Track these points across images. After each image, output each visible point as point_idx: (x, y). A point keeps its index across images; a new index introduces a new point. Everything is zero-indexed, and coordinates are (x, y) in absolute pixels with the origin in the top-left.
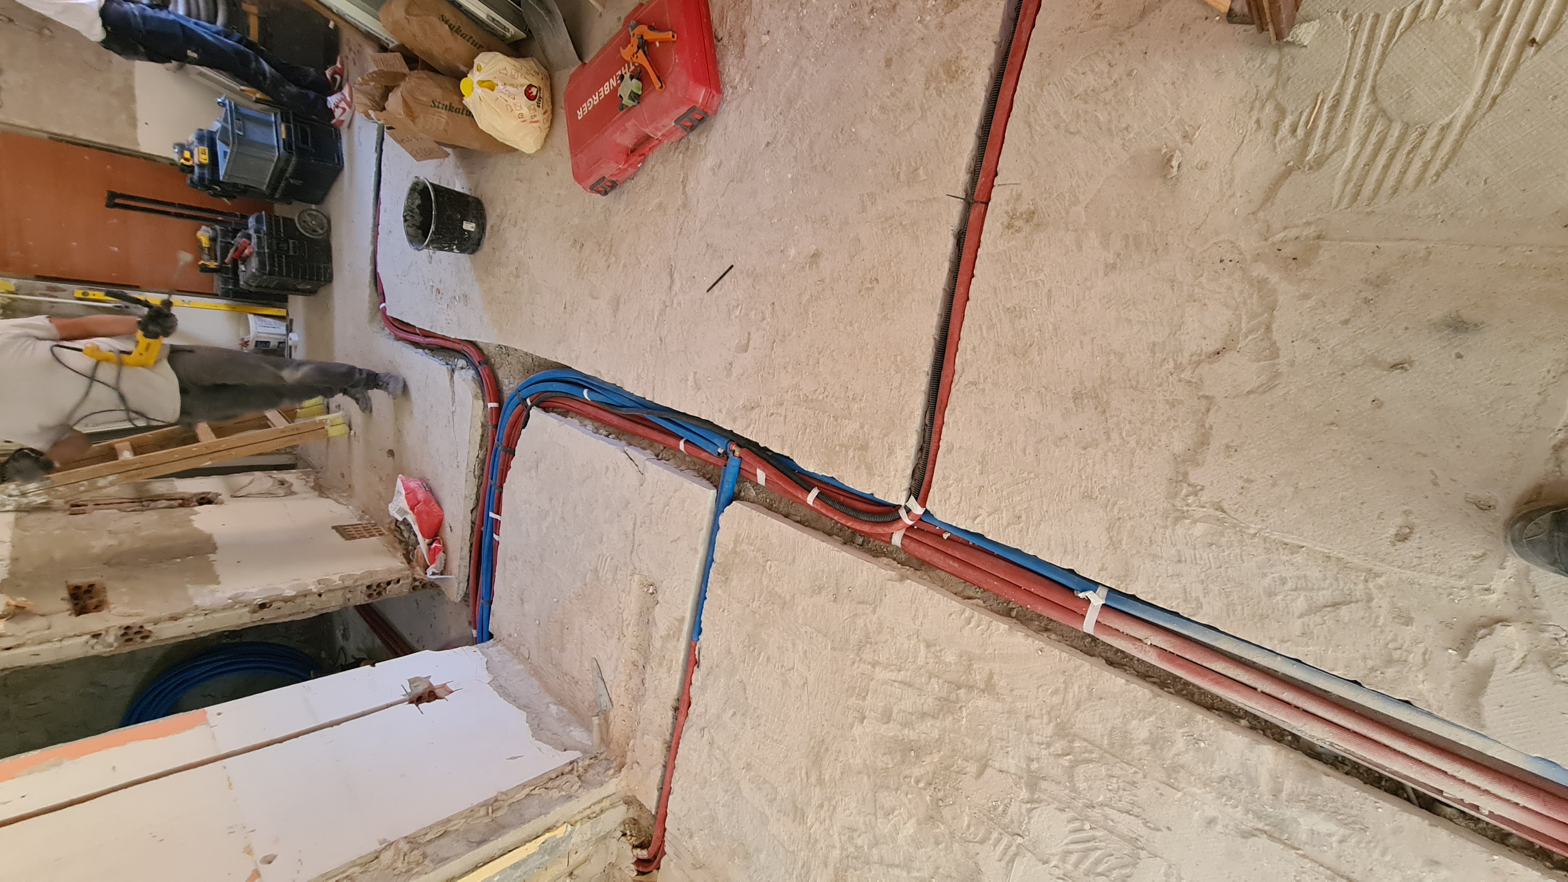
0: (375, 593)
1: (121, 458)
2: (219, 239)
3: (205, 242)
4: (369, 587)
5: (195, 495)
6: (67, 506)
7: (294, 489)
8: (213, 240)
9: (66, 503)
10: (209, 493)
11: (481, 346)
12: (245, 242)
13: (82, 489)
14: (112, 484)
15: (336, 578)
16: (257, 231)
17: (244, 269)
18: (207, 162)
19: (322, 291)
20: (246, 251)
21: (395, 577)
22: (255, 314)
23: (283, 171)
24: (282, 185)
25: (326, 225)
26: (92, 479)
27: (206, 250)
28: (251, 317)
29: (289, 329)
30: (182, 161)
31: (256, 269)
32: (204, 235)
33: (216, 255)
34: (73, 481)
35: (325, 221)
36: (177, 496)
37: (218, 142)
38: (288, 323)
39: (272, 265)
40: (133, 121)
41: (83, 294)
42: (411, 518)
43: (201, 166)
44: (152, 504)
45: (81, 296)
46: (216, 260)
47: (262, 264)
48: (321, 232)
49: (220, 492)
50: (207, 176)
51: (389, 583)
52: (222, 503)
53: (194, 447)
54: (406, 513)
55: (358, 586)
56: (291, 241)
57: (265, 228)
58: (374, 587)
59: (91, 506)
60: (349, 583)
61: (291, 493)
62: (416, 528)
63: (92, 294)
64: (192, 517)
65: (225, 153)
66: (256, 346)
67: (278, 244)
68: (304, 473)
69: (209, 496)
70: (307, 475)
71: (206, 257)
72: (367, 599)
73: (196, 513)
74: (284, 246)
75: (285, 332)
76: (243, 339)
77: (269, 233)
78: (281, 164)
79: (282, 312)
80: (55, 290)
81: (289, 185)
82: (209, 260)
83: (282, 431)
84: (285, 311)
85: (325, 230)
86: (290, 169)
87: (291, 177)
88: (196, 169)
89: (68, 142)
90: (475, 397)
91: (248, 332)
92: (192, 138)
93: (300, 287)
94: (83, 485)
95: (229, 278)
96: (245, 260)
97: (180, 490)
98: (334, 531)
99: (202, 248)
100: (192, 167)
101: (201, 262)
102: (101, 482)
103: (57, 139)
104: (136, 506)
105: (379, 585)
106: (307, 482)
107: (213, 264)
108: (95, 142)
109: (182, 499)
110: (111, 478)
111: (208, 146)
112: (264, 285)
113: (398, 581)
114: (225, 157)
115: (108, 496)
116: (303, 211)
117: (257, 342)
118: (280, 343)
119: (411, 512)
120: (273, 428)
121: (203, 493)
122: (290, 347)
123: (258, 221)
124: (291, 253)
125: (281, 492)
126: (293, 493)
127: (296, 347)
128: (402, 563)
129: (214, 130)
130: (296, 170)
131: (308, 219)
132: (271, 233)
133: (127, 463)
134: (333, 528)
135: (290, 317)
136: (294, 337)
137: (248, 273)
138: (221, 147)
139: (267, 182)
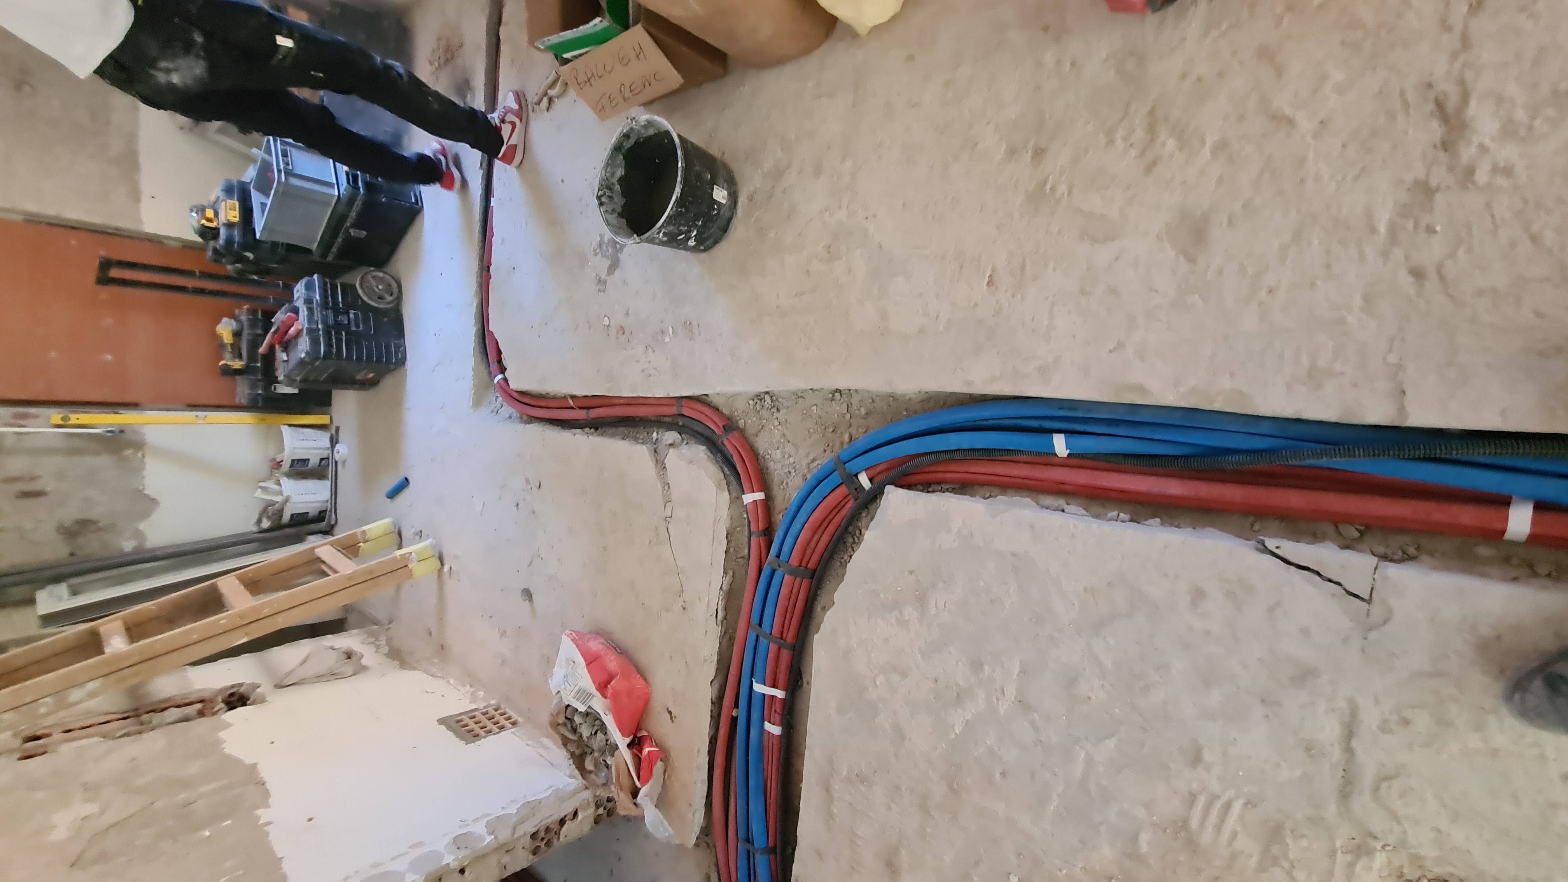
0: (542, 845)
1: (107, 650)
2: (246, 332)
3: (228, 338)
4: (534, 836)
5: (221, 691)
6: (17, 742)
7: (364, 662)
8: (237, 334)
9: (15, 735)
10: (241, 685)
11: (717, 401)
12: (289, 317)
13: (43, 710)
14: (93, 695)
15: (480, 828)
16: (308, 301)
17: (285, 358)
18: (237, 219)
19: (387, 382)
20: (292, 331)
21: (568, 809)
22: (290, 425)
23: (344, 217)
24: (340, 240)
25: (396, 290)
26: (60, 693)
27: (229, 346)
28: (285, 430)
29: (334, 441)
30: (204, 221)
31: (307, 353)
32: (225, 329)
33: (241, 354)
34: (28, 700)
35: (394, 285)
36: (193, 698)
37: (252, 190)
38: (333, 431)
39: (329, 345)
40: (135, 195)
41: (63, 419)
42: (599, 704)
43: (230, 225)
44: (156, 718)
45: (61, 422)
46: (240, 357)
47: (315, 342)
48: (390, 299)
49: (257, 681)
50: (237, 239)
51: (562, 822)
52: (262, 700)
53: (219, 620)
54: (590, 696)
55: (519, 838)
56: (352, 312)
57: (318, 297)
58: (542, 834)
59: (57, 736)
60: (504, 835)
61: (362, 669)
62: (609, 721)
63: (74, 418)
64: (222, 735)
65: (263, 205)
66: (291, 466)
67: (336, 316)
68: (371, 634)
69: (242, 690)
70: (375, 636)
71: (228, 355)
72: (531, 857)
73: (227, 726)
74: (342, 319)
75: (328, 445)
76: (274, 459)
77: (324, 305)
78: (341, 208)
79: (323, 419)
80: (25, 416)
81: (348, 239)
82: (233, 359)
83: (350, 577)
84: (328, 417)
85: (395, 295)
86: (353, 214)
87: (352, 226)
88: (223, 232)
89: (50, 224)
90: (719, 486)
91: (282, 450)
92: (217, 192)
93: (359, 377)
94: (43, 705)
95: (260, 380)
96: (287, 346)
97: (197, 686)
98: (443, 727)
99: (222, 346)
100: (217, 229)
101: (221, 363)
102: (75, 695)
103: (33, 221)
104: (130, 725)
105: (548, 830)
106: (378, 647)
107: (238, 364)
108: (84, 223)
109: (201, 701)
110: (91, 686)
111: (238, 200)
112: (311, 378)
113: (575, 814)
114: (263, 212)
115: (89, 713)
116: (365, 274)
117: (293, 461)
118: (322, 459)
119: (598, 694)
120: (333, 576)
121: (233, 687)
122: (336, 463)
123: (309, 287)
124: (354, 329)
125: (348, 669)
126: (364, 669)
127: (344, 462)
128: (571, 776)
129: (248, 181)
130: (361, 215)
131: (374, 283)
132: (327, 303)
133: (118, 657)
134: (442, 721)
135: (335, 424)
136: (342, 449)
137: (293, 363)
138: (256, 198)
139: (319, 239)
